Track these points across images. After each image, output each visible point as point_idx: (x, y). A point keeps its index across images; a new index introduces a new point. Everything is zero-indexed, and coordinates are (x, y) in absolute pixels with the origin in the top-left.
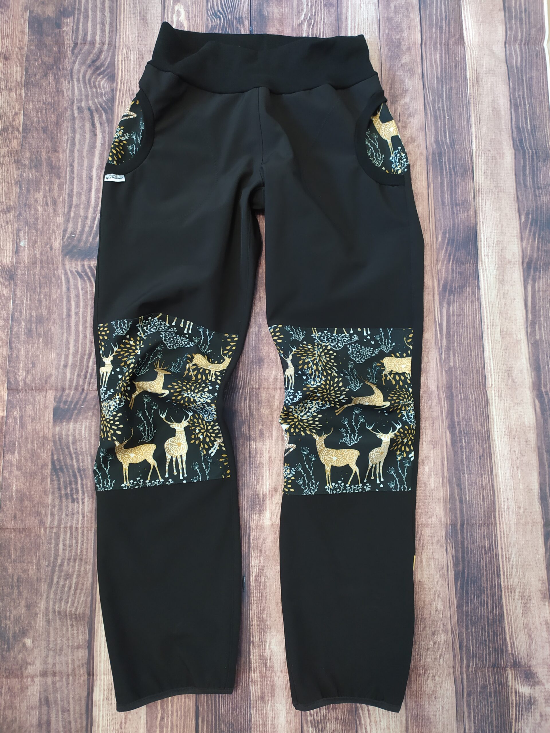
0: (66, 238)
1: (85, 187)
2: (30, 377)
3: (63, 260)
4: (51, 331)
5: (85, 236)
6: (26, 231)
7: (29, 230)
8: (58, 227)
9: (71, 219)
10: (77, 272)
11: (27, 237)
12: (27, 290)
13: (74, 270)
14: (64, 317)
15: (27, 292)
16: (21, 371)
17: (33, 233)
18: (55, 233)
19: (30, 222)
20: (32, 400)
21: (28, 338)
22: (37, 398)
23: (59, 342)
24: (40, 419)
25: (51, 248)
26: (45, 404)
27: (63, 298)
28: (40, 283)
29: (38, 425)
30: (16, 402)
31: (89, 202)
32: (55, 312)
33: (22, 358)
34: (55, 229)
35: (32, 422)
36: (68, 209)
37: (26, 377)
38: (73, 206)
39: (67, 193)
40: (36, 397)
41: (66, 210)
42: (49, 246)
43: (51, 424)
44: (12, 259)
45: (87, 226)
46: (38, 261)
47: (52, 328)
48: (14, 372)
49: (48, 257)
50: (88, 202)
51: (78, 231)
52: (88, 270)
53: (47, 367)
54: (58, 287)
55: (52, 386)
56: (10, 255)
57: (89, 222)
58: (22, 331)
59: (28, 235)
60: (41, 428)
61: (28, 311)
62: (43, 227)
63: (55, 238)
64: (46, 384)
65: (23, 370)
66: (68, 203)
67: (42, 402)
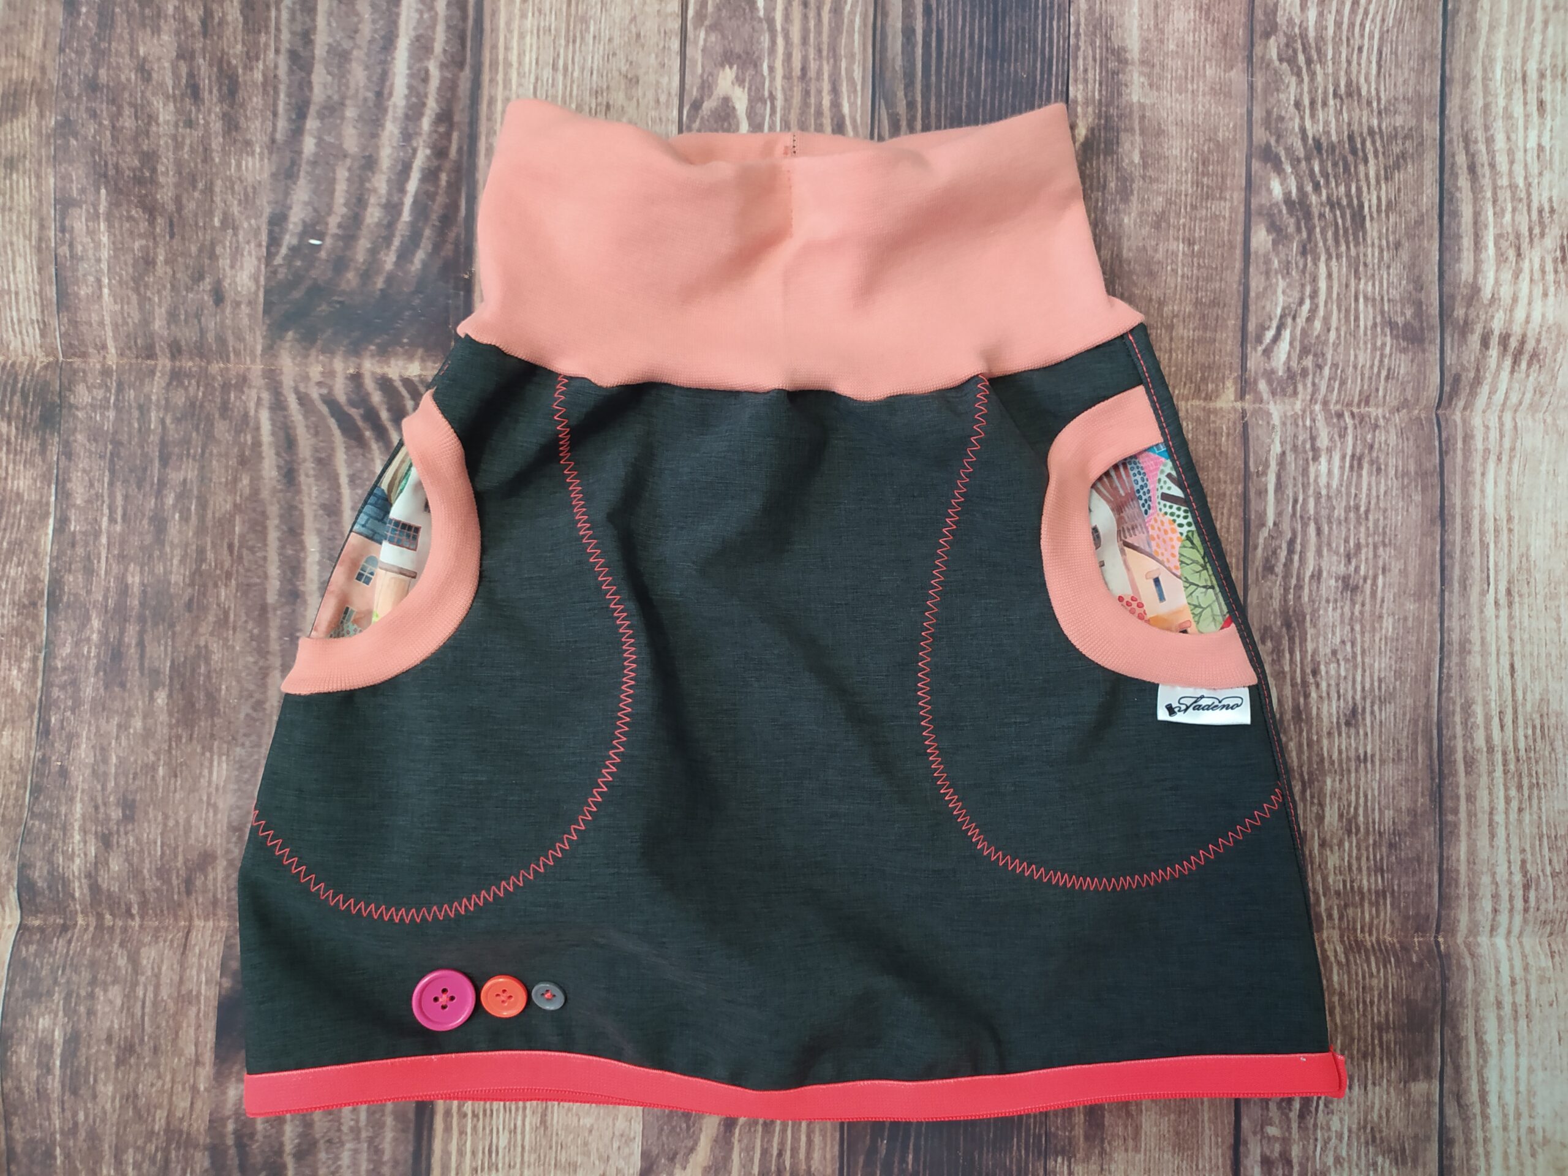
0: (284, 250)
1: (366, 30)
2: (116, 864)
3: (270, 349)
4: (207, 661)
5: (363, 245)
6: (102, 209)
7: (114, 204)
8: (247, 201)
9: (305, 167)
10: (330, 402)
11: (105, 239)
12: (112, 471)
13: (315, 393)
14: (272, 598)
15: (111, 484)
16: (77, 837)
17: (130, 218)
18: (235, 229)
19: (116, 167)
20: (122, 962)
21: (107, 687)
22: (148, 956)
23: (246, 709)
24: (156, 1050)
25: (219, 297)
26: (181, 981)
27: (264, 513)
28: (163, 443)
29: (149, 1075)
30: (53, 971)
31: (381, 95)
32: (228, 575)
33: (80, 778)
34: (235, 209)
35: (120, 1062)
36: (290, 120)
37: (99, 862)
38: (313, 110)
39: (285, 46)
40: (144, 951)
41: (282, 124)
42: (207, 284)
43: (206, 1071)
44: (43, 335)
45: (373, 200)
46: (160, 346)
47: (214, 647)
48: (47, 837)
49: (203, 332)
50: (379, 94)
51: (333, 221)
52: (377, 398)
53: (188, 820)
54: (243, 461)
55: (215, 902)
56: (35, 314)
57: (380, 183)
58: (88, 658)
59: (110, 226)
60: (161, 1091)
61: (115, 569)
62: (178, 200)
63: (237, 253)
64: (189, 893)
65: (84, 831)
66: (289, 95)
67: (168, 975)
